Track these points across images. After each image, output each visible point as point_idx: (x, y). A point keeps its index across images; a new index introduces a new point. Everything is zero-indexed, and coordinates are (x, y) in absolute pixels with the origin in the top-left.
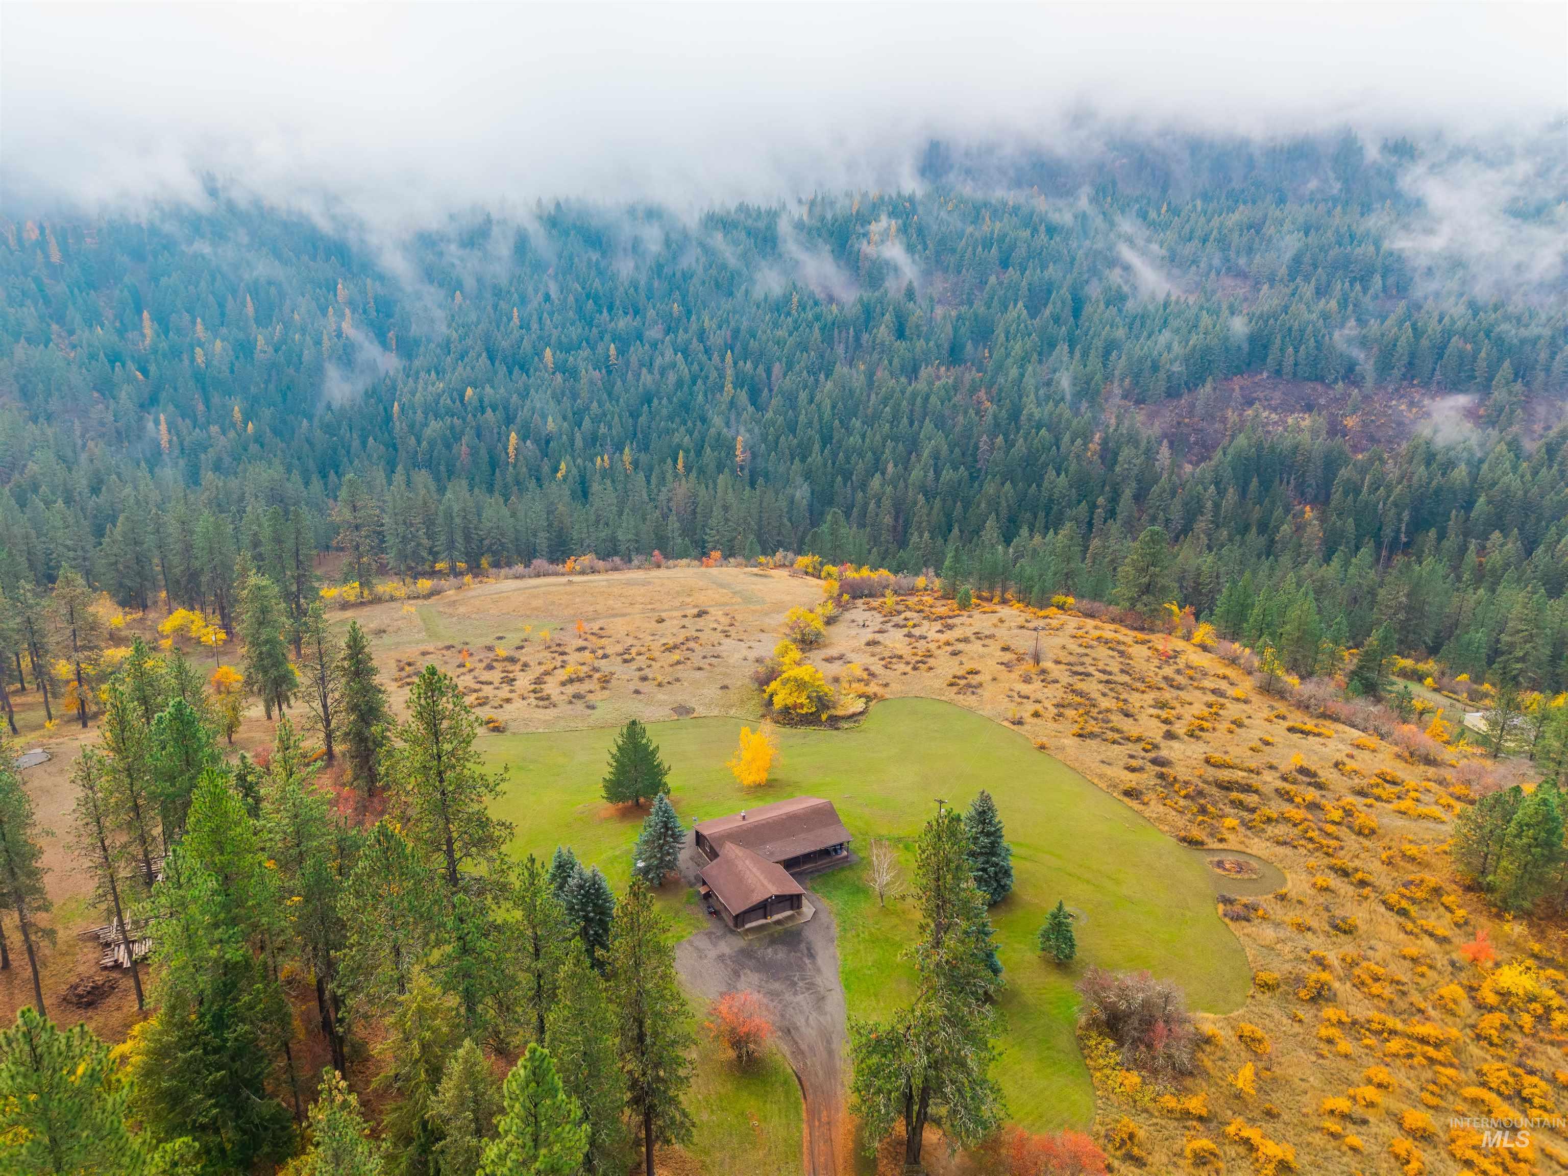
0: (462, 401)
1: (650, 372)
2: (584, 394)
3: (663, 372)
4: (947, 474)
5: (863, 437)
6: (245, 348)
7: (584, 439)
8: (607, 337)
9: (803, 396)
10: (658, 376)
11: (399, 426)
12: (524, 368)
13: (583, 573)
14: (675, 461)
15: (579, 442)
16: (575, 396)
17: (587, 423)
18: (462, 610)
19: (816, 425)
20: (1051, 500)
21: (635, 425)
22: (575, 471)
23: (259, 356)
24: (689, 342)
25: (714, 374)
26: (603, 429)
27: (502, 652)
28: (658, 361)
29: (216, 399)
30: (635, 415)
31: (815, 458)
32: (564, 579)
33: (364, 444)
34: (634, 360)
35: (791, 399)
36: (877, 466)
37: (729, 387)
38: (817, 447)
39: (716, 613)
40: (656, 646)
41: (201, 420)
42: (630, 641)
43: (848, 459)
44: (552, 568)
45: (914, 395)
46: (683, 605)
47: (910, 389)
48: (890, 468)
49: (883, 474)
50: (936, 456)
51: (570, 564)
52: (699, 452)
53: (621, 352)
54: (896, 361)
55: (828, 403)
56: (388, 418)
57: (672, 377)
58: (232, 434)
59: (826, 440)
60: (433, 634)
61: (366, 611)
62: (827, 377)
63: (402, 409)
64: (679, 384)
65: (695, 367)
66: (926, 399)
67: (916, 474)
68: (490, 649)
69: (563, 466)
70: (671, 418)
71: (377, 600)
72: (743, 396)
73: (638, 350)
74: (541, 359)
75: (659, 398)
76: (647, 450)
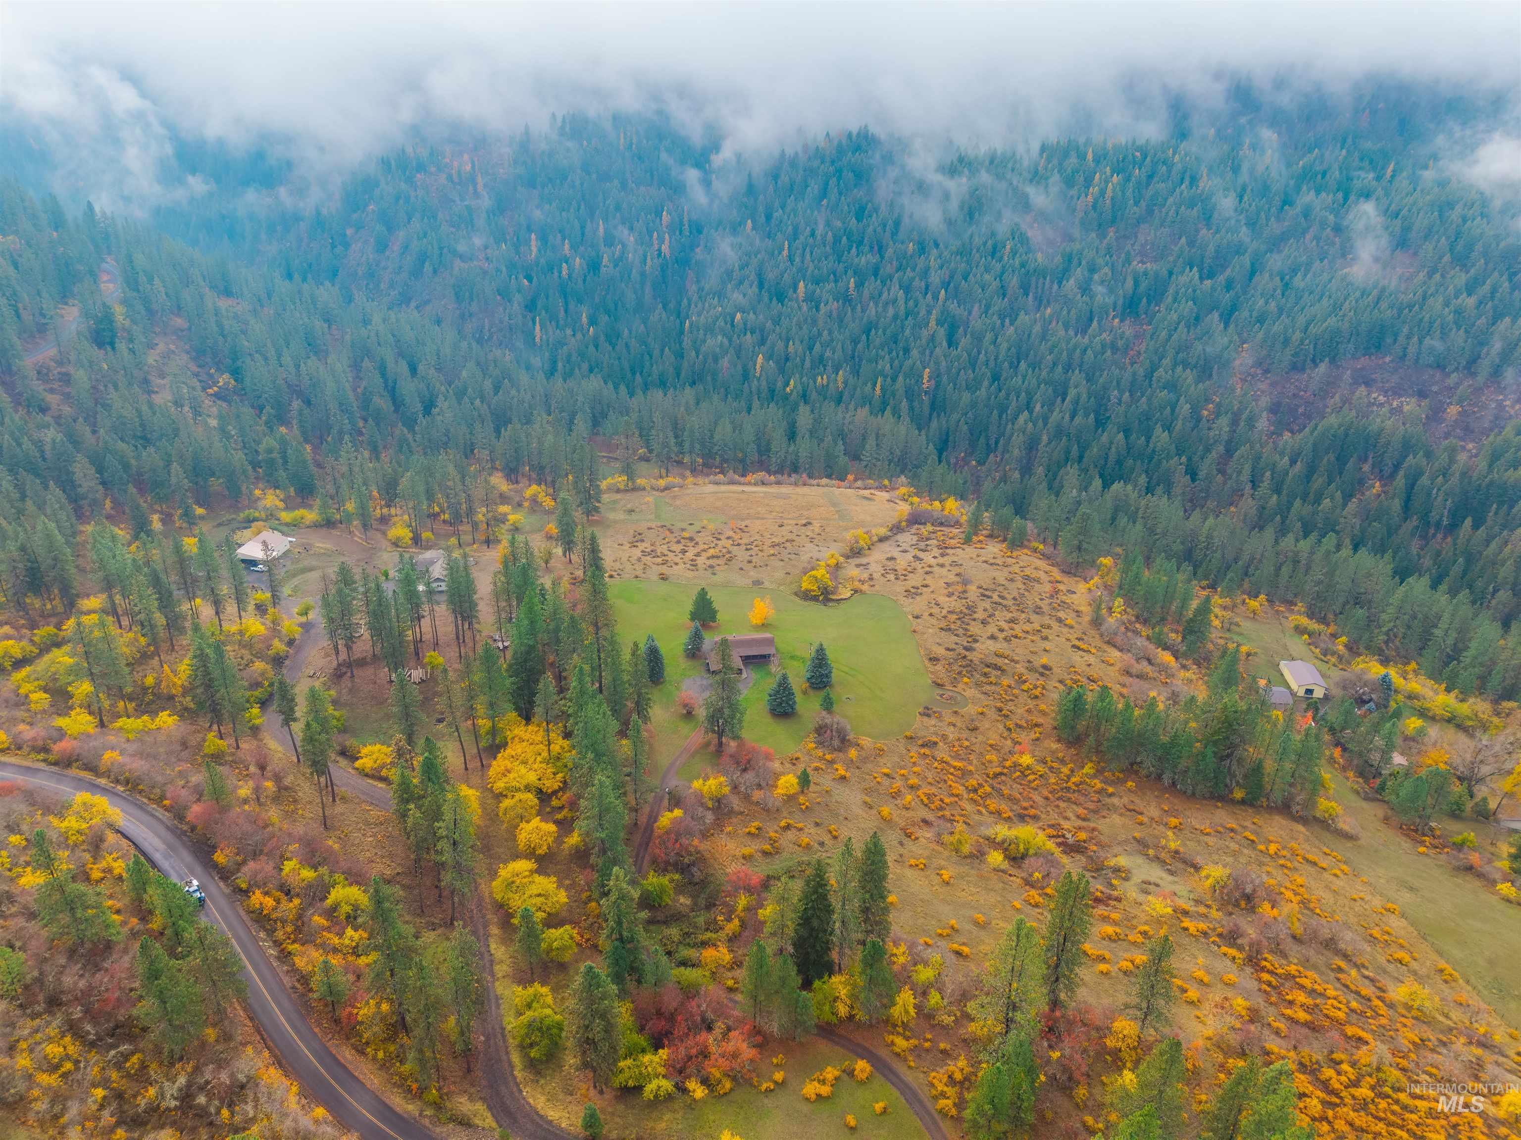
0: (733, 325)
1: (876, 305)
2: (821, 323)
3: (887, 304)
4: (1078, 420)
5: (1024, 377)
6: (594, 266)
7: (812, 361)
8: (850, 272)
9: (989, 336)
10: (880, 309)
11: (687, 342)
12: (781, 297)
13: (755, 484)
14: (875, 385)
15: (808, 364)
16: (814, 322)
17: (818, 346)
18: (678, 502)
19: (992, 363)
20: (1154, 451)
21: (854, 351)
22: (800, 388)
23: (603, 270)
24: (913, 279)
25: (923, 312)
26: (828, 354)
27: (686, 535)
28: (885, 296)
29: (572, 306)
30: (855, 342)
31: (982, 393)
32: (740, 488)
33: (662, 351)
34: (866, 293)
35: (978, 338)
36: (1029, 407)
37: (933, 323)
38: (986, 383)
39: (816, 525)
40: (768, 543)
41: (562, 322)
42: (757, 537)
43: (1008, 395)
44: (742, 479)
45: (1075, 347)
46: (801, 515)
47: (1073, 341)
48: (1038, 407)
49: (1031, 412)
50: (1076, 402)
51: (748, 478)
52: (894, 380)
53: (860, 285)
54: (1073, 311)
55: (1005, 345)
56: (682, 332)
57: (891, 311)
58: (579, 336)
59: (996, 377)
60: (658, 517)
61: (628, 496)
62: (1011, 324)
63: (691, 325)
64: (896, 317)
65: (911, 303)
66: (1084, 352)
67: (1055, 416)
68: (683, 530)
69: (792, 382)
70: (882, 347)
71: (635, 489)
72: (942, 332)
73: (872, 285)
74: (795, 289)
75: (877, 329)
76: (857, 373)
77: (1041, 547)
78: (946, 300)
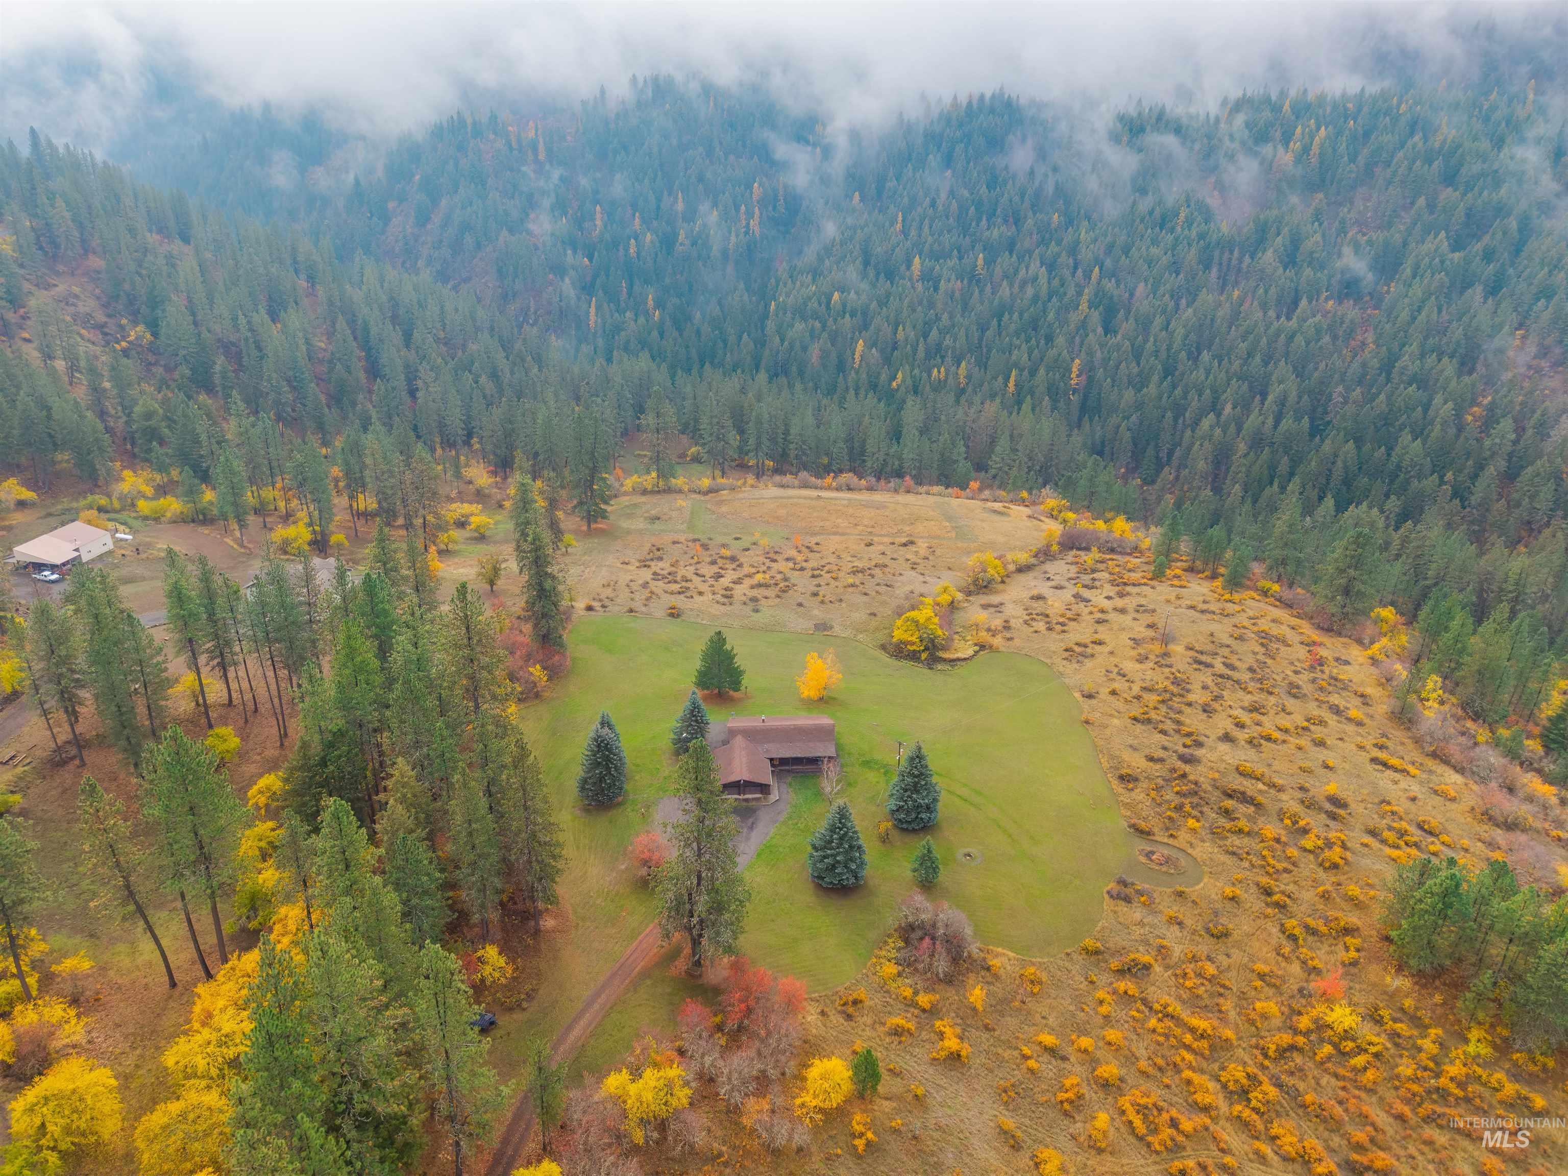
0: (828, 305)
1: (1011, 285)
2: (939, 305)
3: (1024, 284)
4: (1287, 424)
5: (1208, 372)
6: (668, 242)
7: (927, 351)
8: (978, 247)
9: (1158, 321)
10: (1016, 289)
11: (770, 325)
12: (890, 275)
13: (838, 489)
14: (1007, 379)
15: (921, 353)
16: (931, 305)
17: (934, 333)
18: (724, 509)
19: (1163, 355)
20: (1399, 467)
21: (981, 339)
22: (909, 382)
23: (679, 248)
24: (1058, 255)
25: (1071, 291)
26: (948, 341)
27: (727, 553)
28: (1022, 273)
29: (637, 289)
30: (983, 329)
31: (1152, 389)
32: (814, 493)
33: (740, 337)
34: (998, 271)
35: (1145, 324)
36: (1215, 407)
37: (1084, 306)
38: (1155, 378)
39: (922, 546)
40: (848, 567)
41: (623, 305)
42: (832, 559)
43: (1185, 393)
44: (819, 482)
45: (1278, 334)
46: (900, 532)
47: (1275, 325)
48: (1228, 409)
49: (1218, 415)
50: (1282, 402)
51: (829, 480)
52: (1033, 373)
53: (990, 262)
54: (1273, 291)
55: (1180, 332)
56: (765, 316)
57: (1030, 291)
58: (642, 320)
59: (1168, 371)
60: (691, 527)
61: (655, 499)
62: (1188, 306)
63: (777, 306)
64: (1036, 298)
65: (1056, 282)
66: (1291, 338)
67: (1252, 421)
68: (724, 546)
69: (900, 375)
70: (1017, 334)
71: (669, 490)
72: (1096, 317)
73: (1005, 261)
74: (908, 267)
75: (1011, 314)
76: (983, 364)
77: (1276, 587)
78: (1101, 278)
